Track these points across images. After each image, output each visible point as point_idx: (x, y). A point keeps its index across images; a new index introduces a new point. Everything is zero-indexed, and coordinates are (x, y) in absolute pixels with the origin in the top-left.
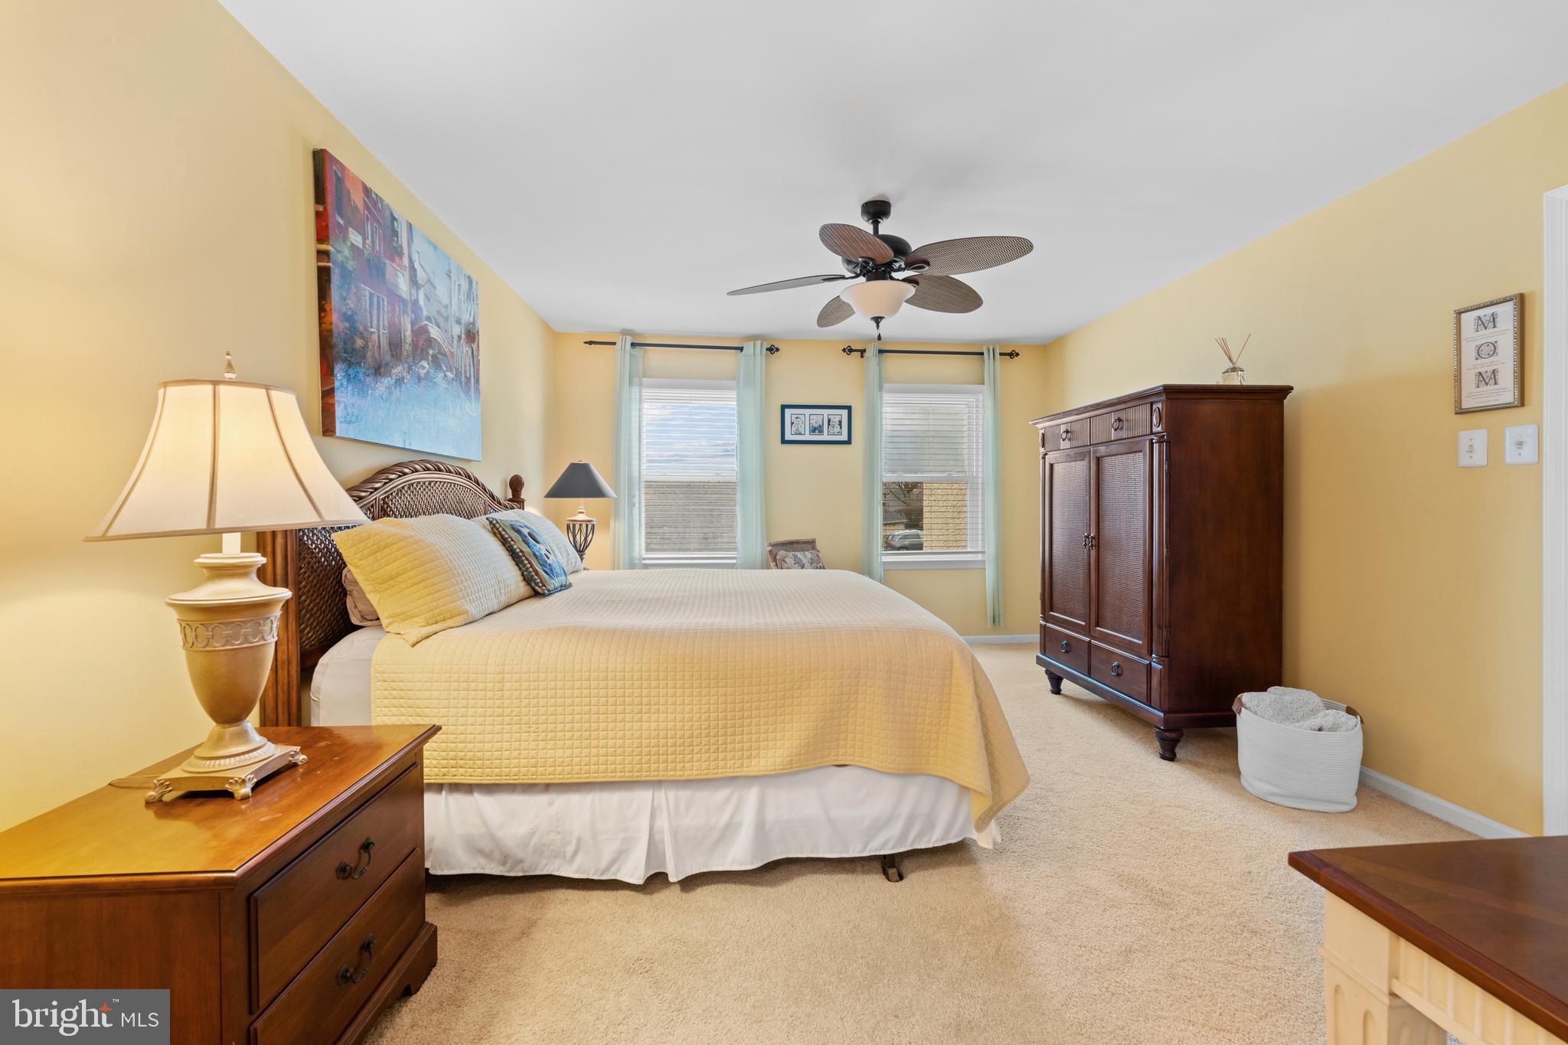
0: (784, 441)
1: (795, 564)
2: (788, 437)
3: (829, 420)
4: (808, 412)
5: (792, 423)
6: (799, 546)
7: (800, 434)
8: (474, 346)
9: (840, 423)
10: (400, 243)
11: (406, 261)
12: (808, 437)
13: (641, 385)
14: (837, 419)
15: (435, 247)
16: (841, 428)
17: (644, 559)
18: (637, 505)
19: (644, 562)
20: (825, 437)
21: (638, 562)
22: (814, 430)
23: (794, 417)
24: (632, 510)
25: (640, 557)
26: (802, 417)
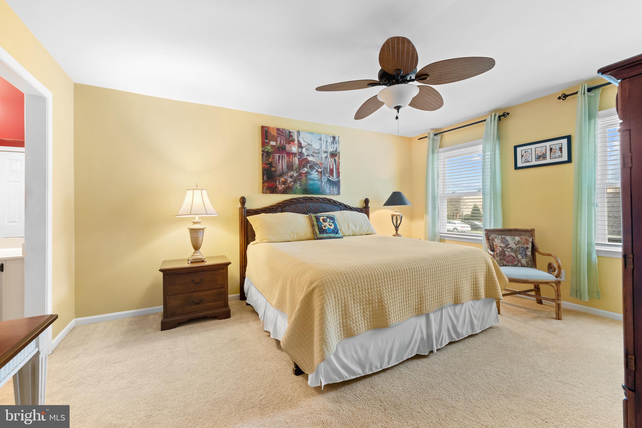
0: (516, 168)
1: (501, 243)
2: (519, 164)
3: (551, 149)
4: (533, 147)
5: (522, 156)
6: (517, 233)
7: (528, 162)
8: (336, 158)
9: (561, 149)
10: (293, 138)
11: (296, 142)
12: (534, 163)
13: (438, 152)
14: (558, 147)
15: (312, 133)
16: (561, 152)
17: (441, 233)
18: (437, 208)
19: (441, 235)
20: (548, 161)
21: (438, 234)
22: (538, 158)
23: (523, 152)
24: (435, 210)
25: (439, 232)
26: (530, 151)
